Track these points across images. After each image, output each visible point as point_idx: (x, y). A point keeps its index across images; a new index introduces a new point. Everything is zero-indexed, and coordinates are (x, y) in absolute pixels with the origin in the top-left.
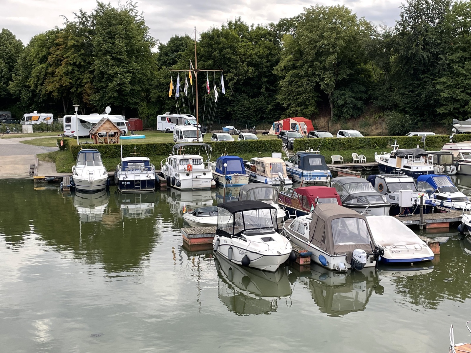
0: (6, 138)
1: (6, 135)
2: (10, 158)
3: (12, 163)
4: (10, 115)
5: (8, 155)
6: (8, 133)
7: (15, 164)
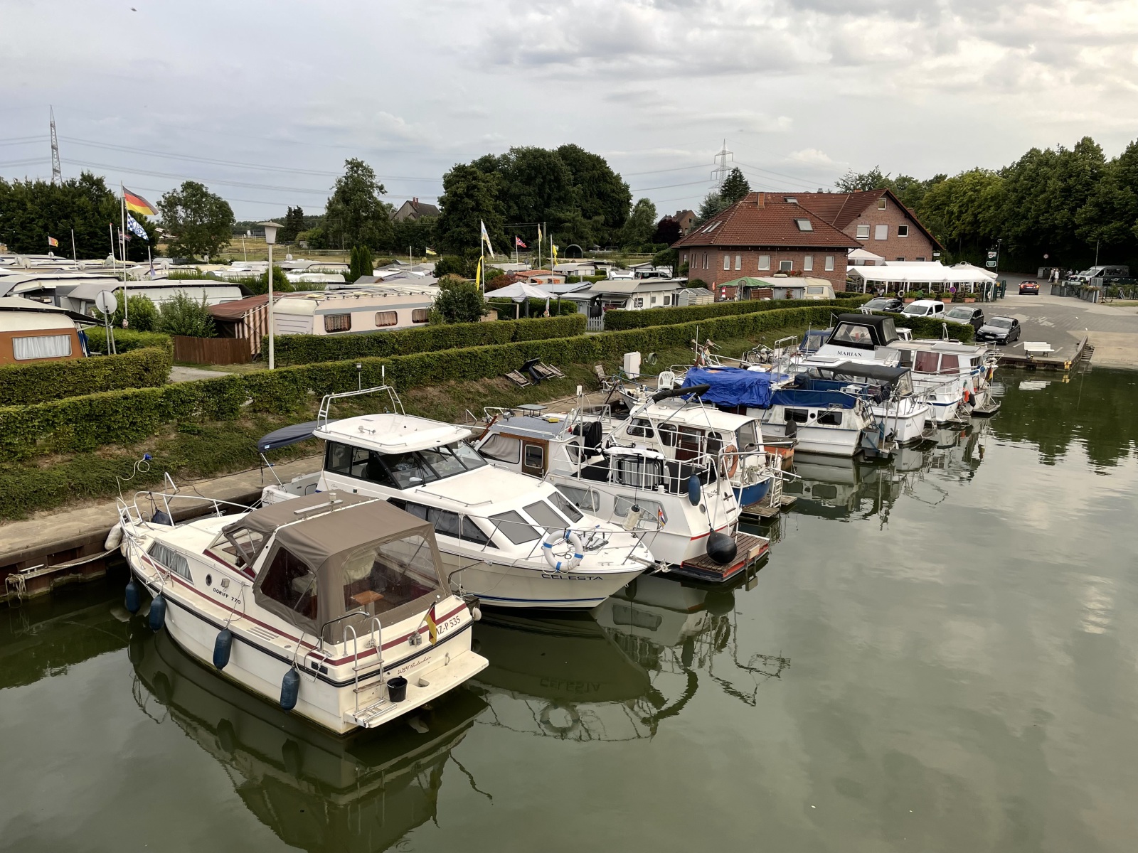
0: (1116, 305)
1: (1116, 301)
2: (1117, 337)
3: (1120, 343)
4: (1127, 271)
5: (1115, 332)
6: (1120, 298)
7: (1125, 346)
